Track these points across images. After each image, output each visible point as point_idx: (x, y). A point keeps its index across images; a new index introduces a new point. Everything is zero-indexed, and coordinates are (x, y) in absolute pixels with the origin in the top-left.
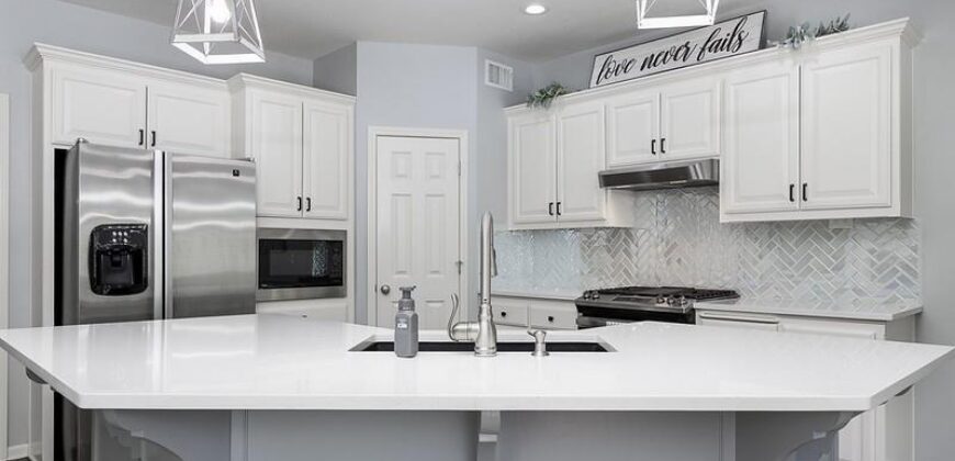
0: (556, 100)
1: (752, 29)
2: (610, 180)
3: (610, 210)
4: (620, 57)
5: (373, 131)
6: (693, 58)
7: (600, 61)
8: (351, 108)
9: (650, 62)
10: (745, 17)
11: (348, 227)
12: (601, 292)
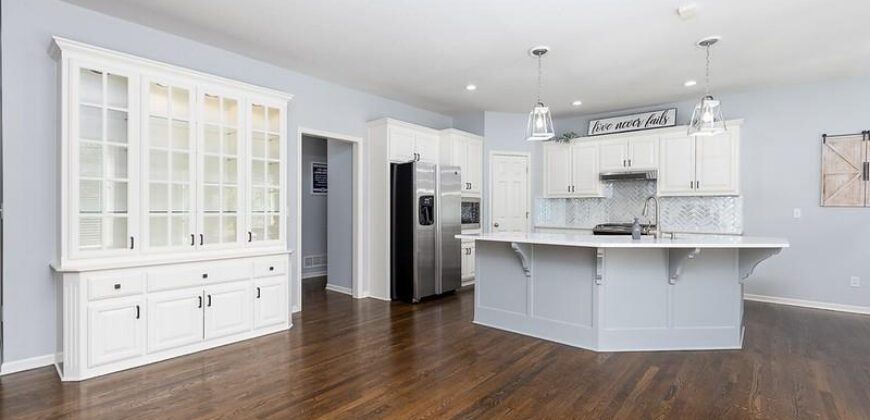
0: (572, 141)
1: (671, 116)
2: (605, 178)
3: (601, 190)
4: (603, 122)
5: (491, 152)
6: (642, 126)
7: (592, 123)
8: (481, 142)
9: (620, 125)
10: (667, 110)
11: (480, 196)
12: (605, 225)
